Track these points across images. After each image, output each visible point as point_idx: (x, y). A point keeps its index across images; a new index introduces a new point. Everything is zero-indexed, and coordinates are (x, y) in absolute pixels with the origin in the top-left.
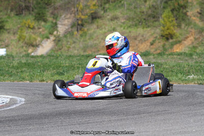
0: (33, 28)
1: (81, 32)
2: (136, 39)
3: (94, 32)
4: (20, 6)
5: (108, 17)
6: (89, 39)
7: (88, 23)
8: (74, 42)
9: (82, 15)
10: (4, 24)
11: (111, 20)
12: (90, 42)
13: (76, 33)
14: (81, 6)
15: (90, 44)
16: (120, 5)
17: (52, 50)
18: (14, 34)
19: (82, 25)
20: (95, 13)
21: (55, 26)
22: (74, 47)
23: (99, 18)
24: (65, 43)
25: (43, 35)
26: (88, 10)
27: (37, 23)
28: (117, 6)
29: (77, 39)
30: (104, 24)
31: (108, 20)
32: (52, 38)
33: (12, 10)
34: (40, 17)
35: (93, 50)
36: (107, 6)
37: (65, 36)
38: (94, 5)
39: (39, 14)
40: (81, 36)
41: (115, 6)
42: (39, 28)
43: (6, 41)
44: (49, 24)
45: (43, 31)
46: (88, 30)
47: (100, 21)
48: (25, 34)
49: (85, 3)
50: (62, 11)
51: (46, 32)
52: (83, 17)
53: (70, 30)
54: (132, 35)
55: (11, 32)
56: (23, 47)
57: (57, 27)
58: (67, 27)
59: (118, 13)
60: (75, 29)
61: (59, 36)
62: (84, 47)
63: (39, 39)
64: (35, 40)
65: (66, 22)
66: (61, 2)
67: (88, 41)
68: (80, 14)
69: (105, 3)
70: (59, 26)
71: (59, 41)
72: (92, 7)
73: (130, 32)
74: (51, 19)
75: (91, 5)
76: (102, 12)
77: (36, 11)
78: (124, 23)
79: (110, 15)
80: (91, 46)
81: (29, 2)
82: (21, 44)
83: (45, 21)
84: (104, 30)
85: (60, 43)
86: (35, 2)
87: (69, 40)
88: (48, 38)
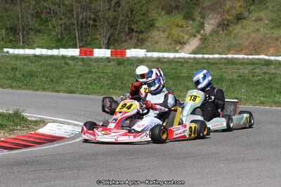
0: (182, 26)
1: (226, 32)
2: (277, 40)
3: (239, 32)
4: (170, 5)
5: (253, 18)
6: (234, 39)
7: (234, 23)
8: (220, 41)
9: (228, 15)
10: (155, 21)
11: (256, 21)
12: (234, 42)
13: (221, 32)
14: (228, 7)
15: (234, 43)
16: (265, 7)
17: (198, 47)
18: (164, 31)
19: (228, 25)
20: (241, 14)
21: (202, 26)
22: (219, 46)
23: (244, 18)
24: (211, 41)
25: (191, 34)
26: (234, 11)
27: (185, 22)
28: (262, 8)
29: (221, 38)
30: (248, 25)
31: (253, 20)
32: (199, 36)
33: (162, 9)
34: (189, 17)
35: (237, 49)
36: (252, 7)
37: (211, 35)
38: (240, 6)
39: (188, 13)
40: (226, 35)
41: (260, 8)
42: (187, 27)
43: (156, 38)
44: (196, 23)
45: (191, 29)
46: (233, 30)
47: (244, 21)
48: (173, 32)
49: (231, 5)
50: (209, 11)
51: (194, 30)
52: (229, 18)
53: (216, 29)
54: (275, 36)
55: (161, 30)
56: (171, 44)
57: (204, 26)
58: (213, 27)
59: (262, 14)
60: (220, 29)
61: (205, 35)
62: (228, 46)
63: (187, 37)
64: (183, 37)
65: (212, 22)
66: (210, 3)
67: (233, 40)
68: (226, 14)
69: (251, 5)
70: (206, 25)
71: (205, 39)
72: (238, 8)
73: (272, 33)
74: (199, 18)
75: (238, 7)
76: (247, 14)
77: (185, 10)
78: (267, 24)
79: (254, 16)
80: (235, 45)
81: (179, 2)
82: (169, 41)
83: (193, 20)
84: (248, 30)
85: (206, 41)
86: (184, 2)
87: (215, 39)
88: (195, 36)
